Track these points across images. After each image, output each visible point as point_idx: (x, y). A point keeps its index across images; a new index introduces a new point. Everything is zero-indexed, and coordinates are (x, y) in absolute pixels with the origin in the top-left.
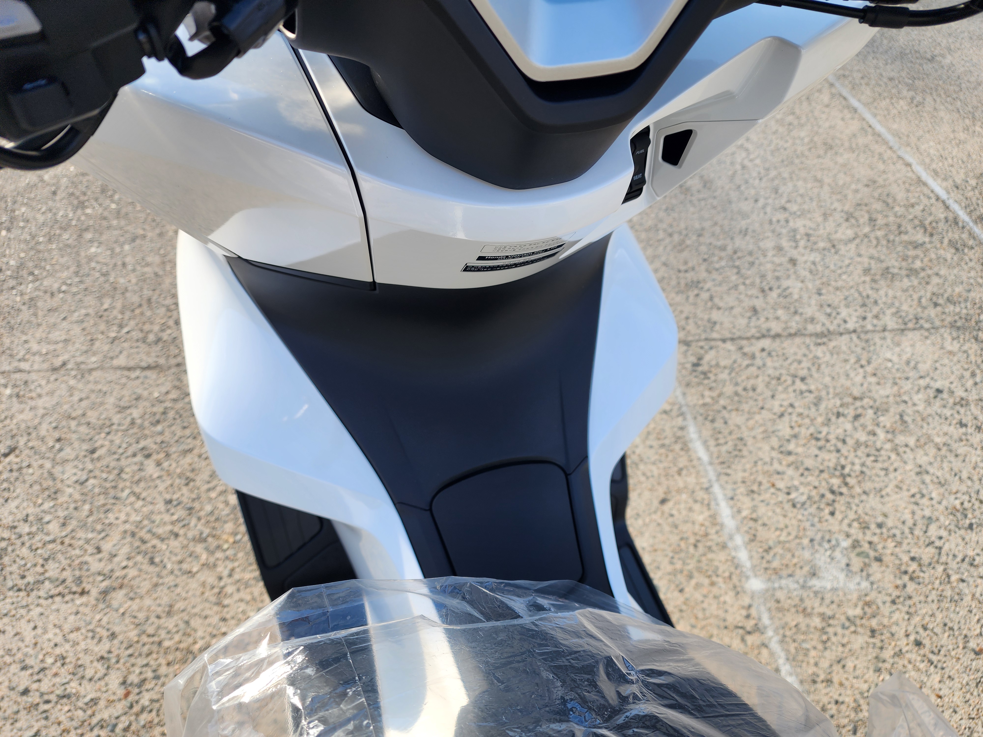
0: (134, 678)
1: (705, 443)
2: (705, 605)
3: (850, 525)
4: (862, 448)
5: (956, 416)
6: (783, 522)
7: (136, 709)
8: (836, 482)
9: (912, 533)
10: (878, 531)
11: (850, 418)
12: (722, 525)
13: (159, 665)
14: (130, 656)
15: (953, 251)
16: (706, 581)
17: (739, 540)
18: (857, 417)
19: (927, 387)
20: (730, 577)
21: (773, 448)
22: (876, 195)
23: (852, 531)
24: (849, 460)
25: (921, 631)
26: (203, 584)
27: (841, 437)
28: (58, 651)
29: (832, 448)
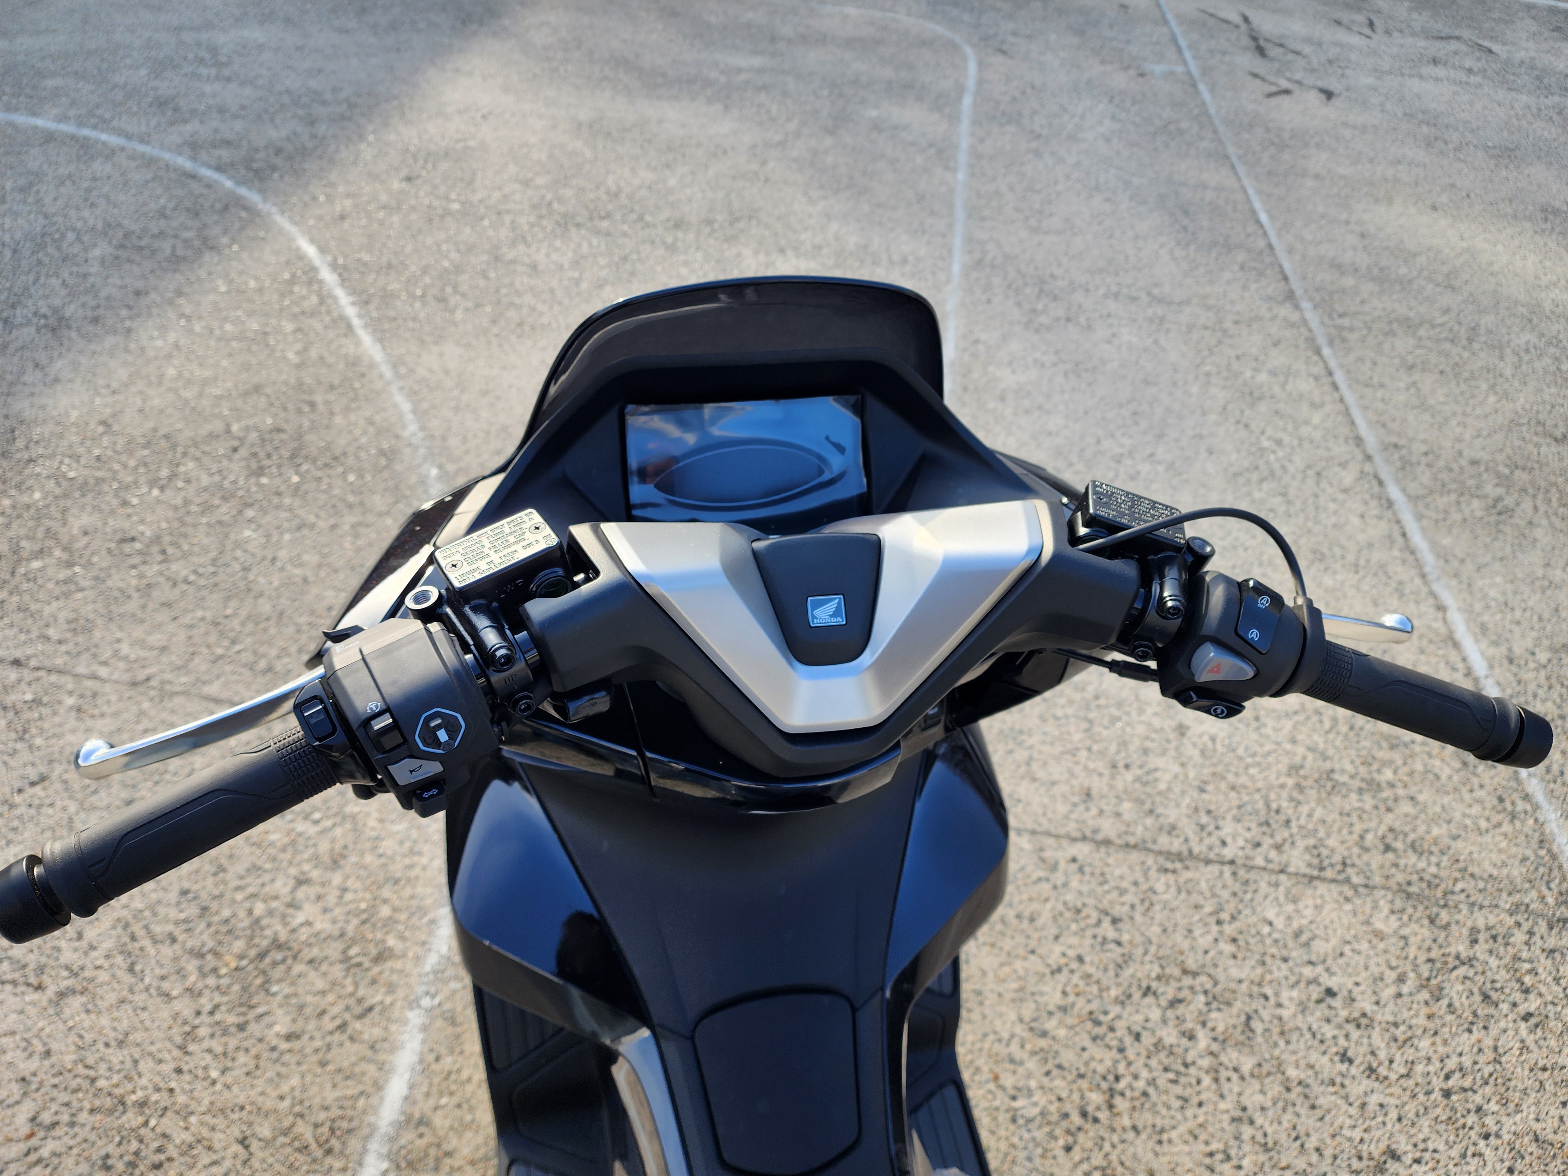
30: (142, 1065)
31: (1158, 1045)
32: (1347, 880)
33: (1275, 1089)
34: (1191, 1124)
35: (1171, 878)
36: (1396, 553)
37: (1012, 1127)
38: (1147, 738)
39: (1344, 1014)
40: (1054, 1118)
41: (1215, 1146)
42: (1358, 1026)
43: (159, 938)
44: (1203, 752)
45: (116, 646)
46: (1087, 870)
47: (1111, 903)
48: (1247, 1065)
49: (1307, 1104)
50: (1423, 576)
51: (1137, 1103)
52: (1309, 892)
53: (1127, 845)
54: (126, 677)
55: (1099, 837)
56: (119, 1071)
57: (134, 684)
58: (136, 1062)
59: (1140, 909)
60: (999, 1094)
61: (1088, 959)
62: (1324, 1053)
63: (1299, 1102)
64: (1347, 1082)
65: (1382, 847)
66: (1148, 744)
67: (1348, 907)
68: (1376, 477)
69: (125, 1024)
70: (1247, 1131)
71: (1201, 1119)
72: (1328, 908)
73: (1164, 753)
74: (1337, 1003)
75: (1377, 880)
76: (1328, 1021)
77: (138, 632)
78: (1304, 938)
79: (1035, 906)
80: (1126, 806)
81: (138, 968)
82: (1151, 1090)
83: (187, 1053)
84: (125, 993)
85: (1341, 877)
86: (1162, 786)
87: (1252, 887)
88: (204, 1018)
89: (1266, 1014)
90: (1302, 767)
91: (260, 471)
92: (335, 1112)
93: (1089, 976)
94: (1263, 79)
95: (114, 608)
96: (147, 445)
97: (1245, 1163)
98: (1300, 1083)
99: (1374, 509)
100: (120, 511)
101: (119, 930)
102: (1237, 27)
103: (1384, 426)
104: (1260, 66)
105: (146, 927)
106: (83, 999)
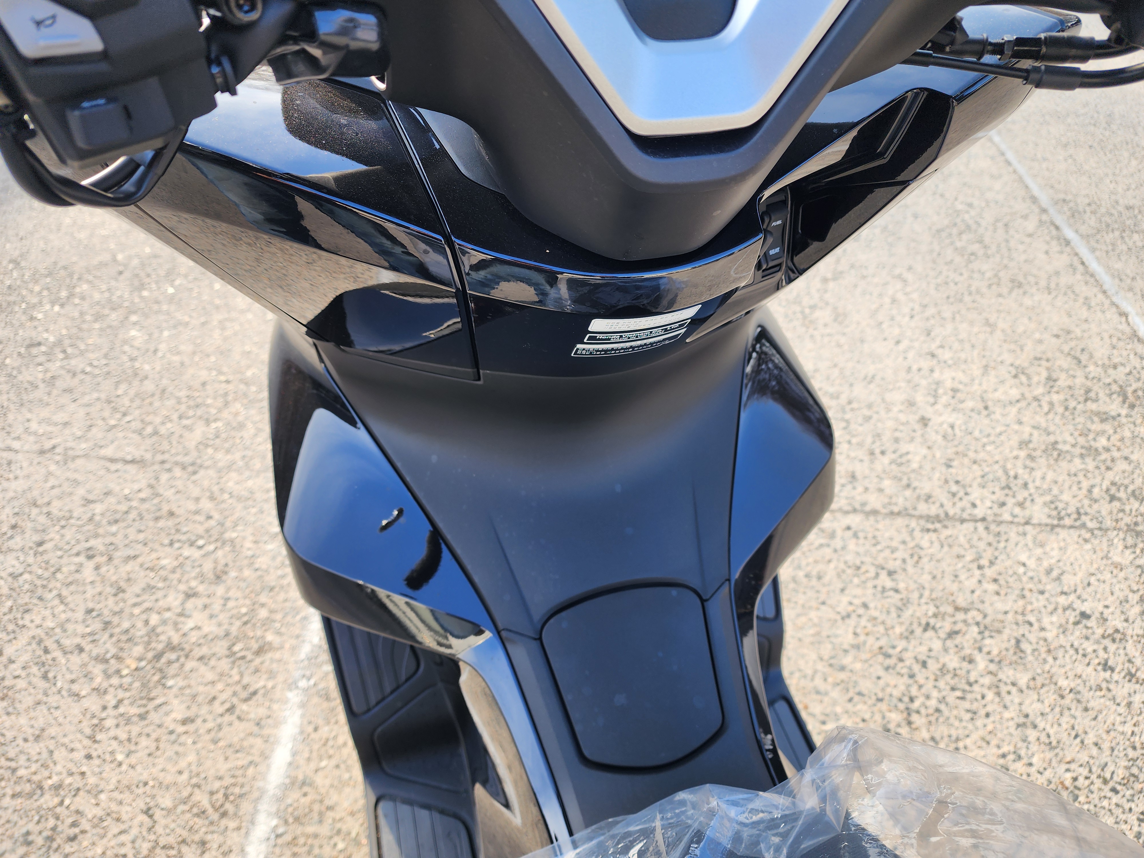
30: (56, 755)
32: (1084, 526)
33: (1051, 698)
34: (981, 733)
35: (933, 536)
36: (1079, 277)
38: (896, 430)
39: (1099, 631)
41: (1005, 749)
42: (1114, 641)
43: (68, 649)
44: (944, 437)
45: (27, 425)
46: (861, 535)
47: (885, 559)
48: (1023, 680)
49: (1080, 707)
51: (933, 719)
52: (1053, 537)
53: (892, 513)
54: (36, 447)
55: (868, 508)
56: (37, 761)
57: (42, 452)
58: (51, 752)
59: (910, 562)
62: (1088, 664)
63: (1073, 706)
64: (1112, 686)
65: (1108, 498)
66: (897, 434)
67: (1088, 546)
68: (1053, 223)
69: (40, 723)
70: (1032, 734)
72: (1070, 549)
73: (912, 440)
74: (1092, 623)
75: (1108, 523)
76: (1087, 638)
77: (45, 413)
79: (821, 567)
80: (887, 483)
81: (51, 675)
83: (95, 742)
84: (40, 697)
85: (1078, 523)
86: (915, 465)
87: (1004, 537)
88: (110, 712)
90: (1030, 441)
91: (142, 287)
92: (228, 781)
95: (25, 397)
96: (50, 274)
97: (1034, 760)
98: (1071, 691)
99: (1055, 247)
100: (29, 324)
101: (34, 645)
103: (1052, 187)
105: (58, 642)
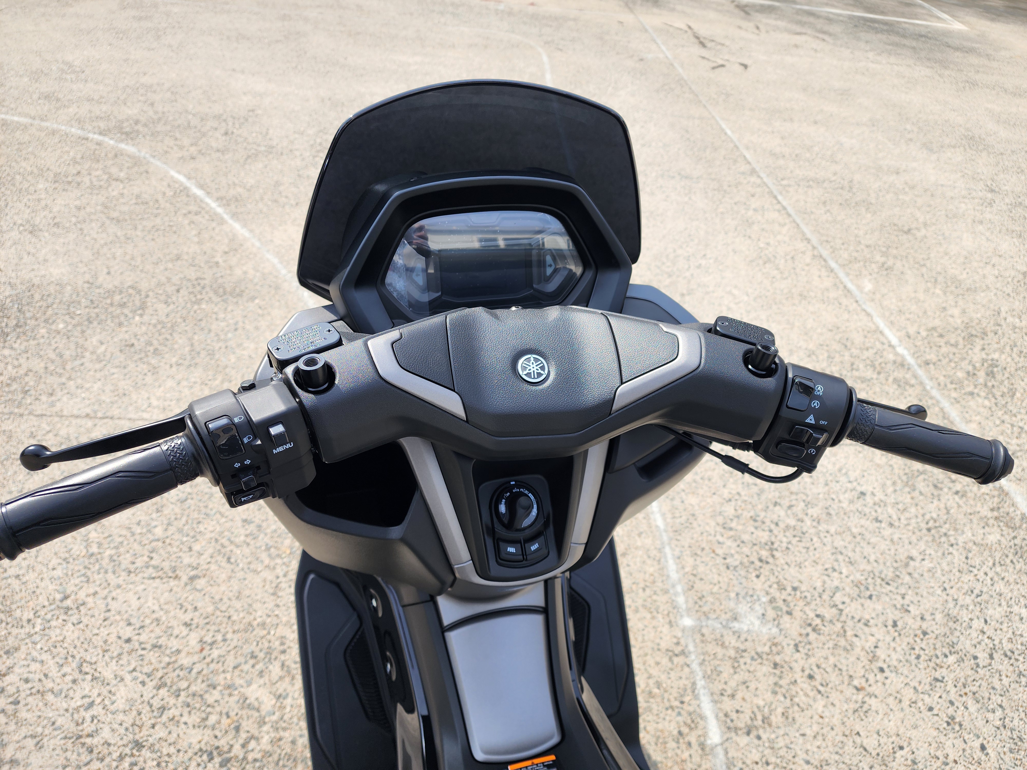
0: (208, 639)
1: (663, 515)
2: (645, 632)
3: (770, 587)
4: (791, 531)
5: (873, 513)
6: (716, 578)
7: (208, 660)
8: (764, 554)
9: (820, 597)
10: (793, 593)
11: (785, 507)
12: (668, 576)
13: (227, 632)
14: (207, 623)
15: (895, 386)
16: (649, 616)
17: (679, 588)
18: (790, 507)
19: (854, 489)
20: (668, 615)
21: (718, 524)
22: (837, 337)
23: (772, 591)
24: (779, 538)
25: (815, 668)
26: (265, 580)
27: (775, 521)
28: (155, 616)
29: (767, 529)
31: (788, 527)
37: (729, 572)
40: (747, 564)
50: (857, 302)
60: (717, 558)
61: (743, 493)
71: (817, 556)
78: (844, 471)
82: (790, 546)
89: (835, 507)
93: (745, 501)
94: (708, 60)
102: (686, 32)
104: (704, 52)
106: (206, 579)
